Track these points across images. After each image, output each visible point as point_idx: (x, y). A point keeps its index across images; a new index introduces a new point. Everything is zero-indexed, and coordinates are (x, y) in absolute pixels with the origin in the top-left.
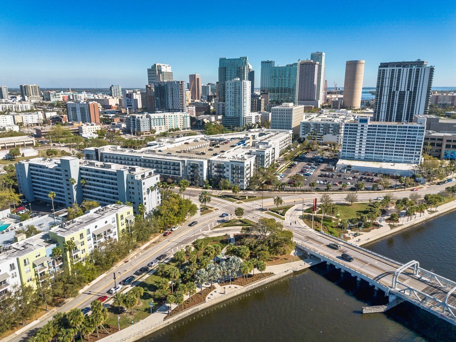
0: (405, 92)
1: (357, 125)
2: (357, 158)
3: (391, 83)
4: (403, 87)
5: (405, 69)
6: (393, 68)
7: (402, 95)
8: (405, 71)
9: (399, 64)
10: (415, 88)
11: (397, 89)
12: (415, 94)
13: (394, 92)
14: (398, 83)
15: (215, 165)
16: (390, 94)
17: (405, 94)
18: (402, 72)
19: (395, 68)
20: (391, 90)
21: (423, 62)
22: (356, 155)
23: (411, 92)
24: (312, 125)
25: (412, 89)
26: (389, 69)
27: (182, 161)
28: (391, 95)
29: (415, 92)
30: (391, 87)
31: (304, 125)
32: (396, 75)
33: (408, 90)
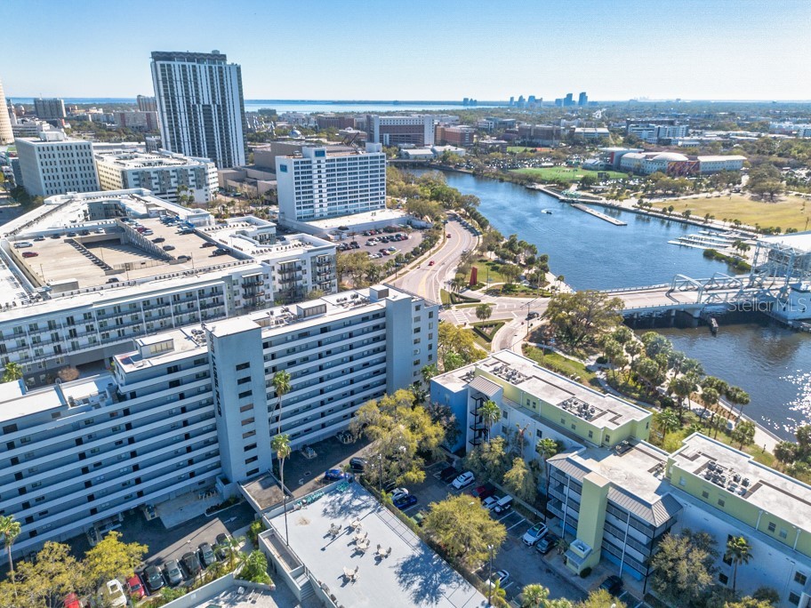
0: (209, 106)
1: (310, 162)
2: (317, 215)
3: (187, 90)
4: (206, 98)
5: (202, 66)
6: (184, 63)
7: (207, 110)
8: (203, 68)
9: (191, 57)
10: (223, 99)
11: (198, 102)
12: (225, 109)
13: (194, 106)
14: (197, 90)
15: (277, 267)
16: (189, 110)
17: (210, 110)
18: (198, 71)
19: (187, 64)
20: (188, 102)
21: (225, 56)
22: (317, 211)
23: (218, 106)
24: (153, 175)
25: (219, 101)
26: (176, 64)
27: (223, 279)
28: (191, 110)
29: (224, 106)
30: (188, 98)
31: (136, 177)
32: (190, 77)
33: (214, 102)
